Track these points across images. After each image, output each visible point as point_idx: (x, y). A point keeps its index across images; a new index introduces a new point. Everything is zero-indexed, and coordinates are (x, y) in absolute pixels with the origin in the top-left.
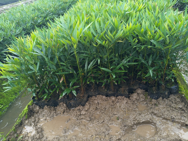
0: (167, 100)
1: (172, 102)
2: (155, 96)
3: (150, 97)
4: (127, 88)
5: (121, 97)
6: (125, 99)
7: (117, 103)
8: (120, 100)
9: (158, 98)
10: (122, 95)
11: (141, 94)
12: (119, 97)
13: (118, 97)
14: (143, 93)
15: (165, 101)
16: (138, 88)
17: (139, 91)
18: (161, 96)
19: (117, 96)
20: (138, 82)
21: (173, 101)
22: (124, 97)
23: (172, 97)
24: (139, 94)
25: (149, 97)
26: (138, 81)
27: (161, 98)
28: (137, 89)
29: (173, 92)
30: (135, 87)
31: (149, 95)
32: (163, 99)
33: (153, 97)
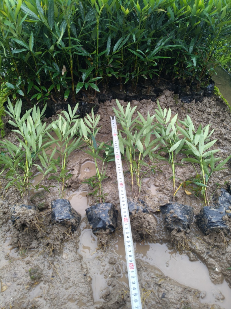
0: (201, 103)
1: (206, 106)
2: (188, 98)
3: (182, 101)
4: (153, 89)
5: (147, 100)
6: (151, 103)
7: (140, 109)
8: (144, 104)
9: (190, 101)
10: (147, 98)
11: (169, 97)
12: (145, 100)
13: (142, 101)
14: (172, 95)
15: (198, 105)
16: (165, 89)
17: (167, 93)
18: (195, 98)
19: (141, 99)
20: (165, 81)
21: (207, 104)
22: (150, 100)
23: (206, 100)
24: (167, 97)
25: (180, 101)
26: (164, 79)
27: (194, 101)
28: (165, 91)
29: (208, 93)
30: (162, 88)
31: (180, 98)
32: (196, 103)
33: (185, 100)
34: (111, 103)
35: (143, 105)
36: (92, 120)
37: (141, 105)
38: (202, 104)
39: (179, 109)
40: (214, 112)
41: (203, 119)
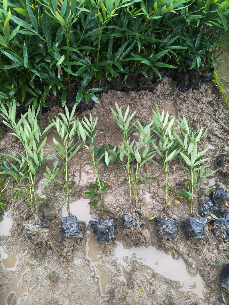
0: (197, 92)
1: (202, 94)
2: (185, 87)
3: (179, 90)
5: (144, 92)
6: (149, 94)
7: (137, 101)
8: (142, 96)
9: (187, 90)
10: (145, 89)
11: (167, 84)
12: (142, 92)
13: (140, 92)
14: (169, 82)
15: (194, 94)
17: (165, 80)
18: (192, 87)
19: (139, 90)
21: (204, 92)
22: (148, 91)
23: (203, 87)
24: (165, 85)
25: (177, 89)
27: (191, 90)
29: (205, 80)
31: (177, 86)
32: (192, 91)
33: (182, 89)
34: (108, 95)
35: (140, 97)
36: (90, 123)
37: (138, 96)
38: (199, 93)
39: (176, 98)
40: (209, 101)
41: (197, 110)
